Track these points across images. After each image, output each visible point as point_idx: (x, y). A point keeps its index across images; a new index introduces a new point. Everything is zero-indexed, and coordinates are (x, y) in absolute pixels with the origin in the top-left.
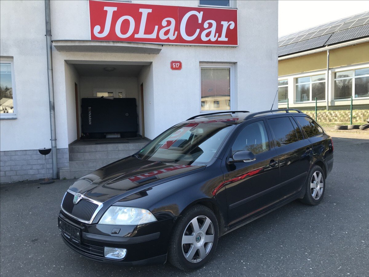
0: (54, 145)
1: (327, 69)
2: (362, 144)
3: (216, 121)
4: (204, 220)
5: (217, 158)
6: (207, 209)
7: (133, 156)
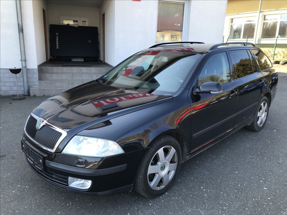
0: (24, 66)
1: (259, 11)
2: (284, 77)
3: (172, 50)
4: (169, 149)
5: (184, 88)
6: (173, 140)
7: (97, 80)
